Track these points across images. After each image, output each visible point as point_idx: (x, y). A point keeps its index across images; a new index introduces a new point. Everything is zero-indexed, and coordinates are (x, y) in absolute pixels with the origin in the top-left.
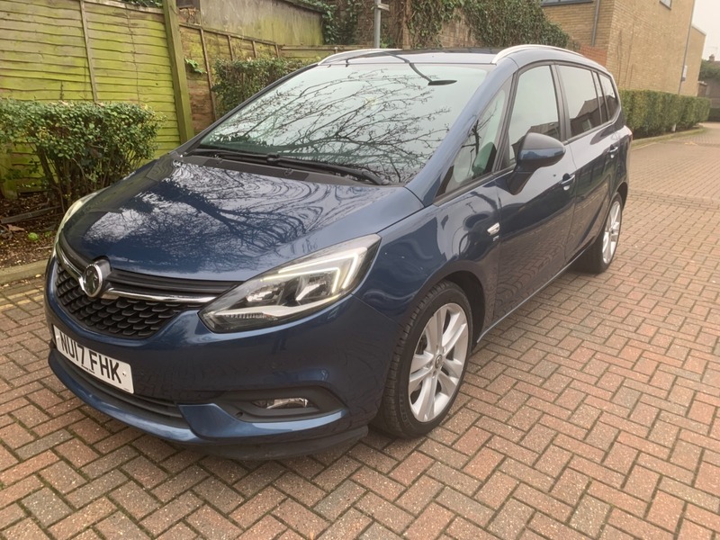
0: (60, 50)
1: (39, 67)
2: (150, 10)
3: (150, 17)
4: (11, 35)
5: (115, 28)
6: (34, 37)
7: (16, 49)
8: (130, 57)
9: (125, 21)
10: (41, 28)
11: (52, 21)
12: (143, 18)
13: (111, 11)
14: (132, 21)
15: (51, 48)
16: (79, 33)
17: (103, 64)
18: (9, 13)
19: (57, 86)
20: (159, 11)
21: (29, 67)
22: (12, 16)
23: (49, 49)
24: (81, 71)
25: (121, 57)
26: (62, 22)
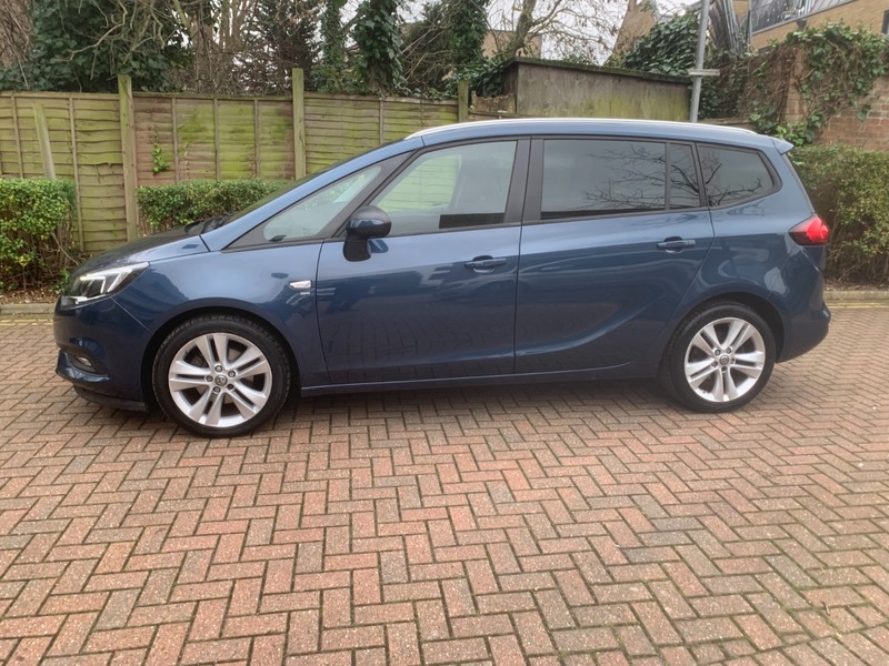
0: (358, 143)
3: (442, 108)
4: (324, 132)
5: (409, 121)
6: (340, 133)
7: (326, 143)
9: (419, 114)
10: (346, 126)
11: (356, 120)
12: (436, 110)
13: (407, 107)
14: (425, 114)
15: (352, 141)
16: (376, 127)
18: (323, 115)
20: (454, 103)
22: (326, 118)
23: (351, 142)
26: (363, 120)
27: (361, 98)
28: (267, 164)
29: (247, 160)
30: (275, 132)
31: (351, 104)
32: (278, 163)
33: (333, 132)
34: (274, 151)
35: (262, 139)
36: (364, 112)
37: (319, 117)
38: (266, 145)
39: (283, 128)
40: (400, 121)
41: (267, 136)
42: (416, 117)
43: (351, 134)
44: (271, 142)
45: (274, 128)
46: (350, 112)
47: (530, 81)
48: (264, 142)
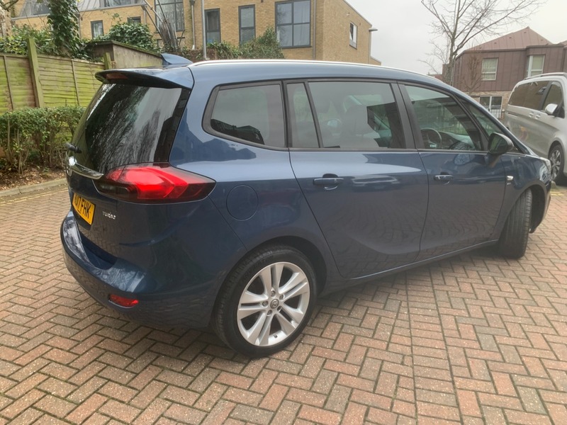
0: (65, 84)
1: (57, 92)
2: (99, 63)
3: (99, 67)
4: (46, 78)
6: (54, 78)
7: (49, 84)
8: (92, 86)
9: (89, 69)
10: (57, 74)
11: (61, 71)
12: (96, 67)
13: (84, 65)
14: (92, 69)
15: (61, 83)
16: (72, 76)
17: (82, 90)
18: (45, 68)
19: (64, 101)
20: (102, 64)
21: (53, 92)
22: (46, 69)
23: (61, 84)
24: (73, 93)
25: (88, 86)
26: (65, 71)
27: (63, 59)
28: (17, 97)
29: (4, 95)
30: (19, 77)
31: (58, 62)
32: (23, 97)
33: (51, 78)
34: (20, 89)
35: (12, 81)
36: (65, 67)
37: (43, 69)
38: (15, 85)
39: (24, 74)
40: (82, 73)
41: (15, 79)
42: (89, 71)
43: (61, 79)
44: (17, 83)
45: (18, 74)
46: (58, 66)
47: (118, 54)
48: (14, 83)
